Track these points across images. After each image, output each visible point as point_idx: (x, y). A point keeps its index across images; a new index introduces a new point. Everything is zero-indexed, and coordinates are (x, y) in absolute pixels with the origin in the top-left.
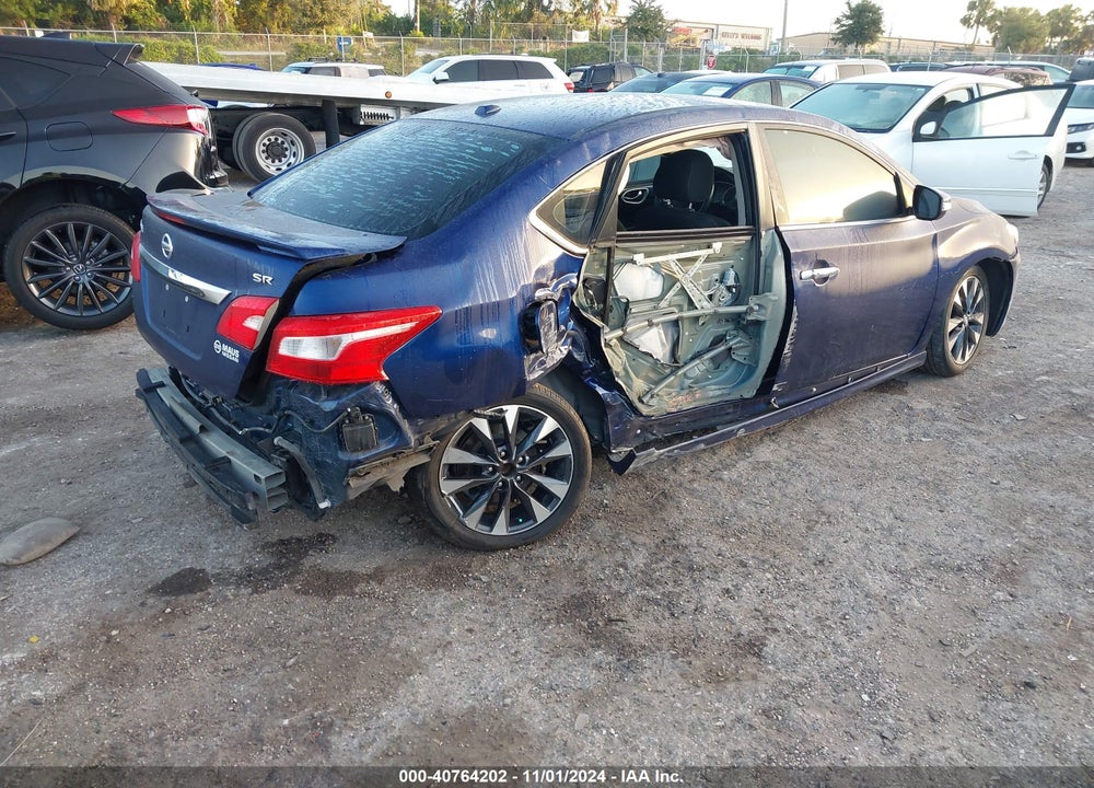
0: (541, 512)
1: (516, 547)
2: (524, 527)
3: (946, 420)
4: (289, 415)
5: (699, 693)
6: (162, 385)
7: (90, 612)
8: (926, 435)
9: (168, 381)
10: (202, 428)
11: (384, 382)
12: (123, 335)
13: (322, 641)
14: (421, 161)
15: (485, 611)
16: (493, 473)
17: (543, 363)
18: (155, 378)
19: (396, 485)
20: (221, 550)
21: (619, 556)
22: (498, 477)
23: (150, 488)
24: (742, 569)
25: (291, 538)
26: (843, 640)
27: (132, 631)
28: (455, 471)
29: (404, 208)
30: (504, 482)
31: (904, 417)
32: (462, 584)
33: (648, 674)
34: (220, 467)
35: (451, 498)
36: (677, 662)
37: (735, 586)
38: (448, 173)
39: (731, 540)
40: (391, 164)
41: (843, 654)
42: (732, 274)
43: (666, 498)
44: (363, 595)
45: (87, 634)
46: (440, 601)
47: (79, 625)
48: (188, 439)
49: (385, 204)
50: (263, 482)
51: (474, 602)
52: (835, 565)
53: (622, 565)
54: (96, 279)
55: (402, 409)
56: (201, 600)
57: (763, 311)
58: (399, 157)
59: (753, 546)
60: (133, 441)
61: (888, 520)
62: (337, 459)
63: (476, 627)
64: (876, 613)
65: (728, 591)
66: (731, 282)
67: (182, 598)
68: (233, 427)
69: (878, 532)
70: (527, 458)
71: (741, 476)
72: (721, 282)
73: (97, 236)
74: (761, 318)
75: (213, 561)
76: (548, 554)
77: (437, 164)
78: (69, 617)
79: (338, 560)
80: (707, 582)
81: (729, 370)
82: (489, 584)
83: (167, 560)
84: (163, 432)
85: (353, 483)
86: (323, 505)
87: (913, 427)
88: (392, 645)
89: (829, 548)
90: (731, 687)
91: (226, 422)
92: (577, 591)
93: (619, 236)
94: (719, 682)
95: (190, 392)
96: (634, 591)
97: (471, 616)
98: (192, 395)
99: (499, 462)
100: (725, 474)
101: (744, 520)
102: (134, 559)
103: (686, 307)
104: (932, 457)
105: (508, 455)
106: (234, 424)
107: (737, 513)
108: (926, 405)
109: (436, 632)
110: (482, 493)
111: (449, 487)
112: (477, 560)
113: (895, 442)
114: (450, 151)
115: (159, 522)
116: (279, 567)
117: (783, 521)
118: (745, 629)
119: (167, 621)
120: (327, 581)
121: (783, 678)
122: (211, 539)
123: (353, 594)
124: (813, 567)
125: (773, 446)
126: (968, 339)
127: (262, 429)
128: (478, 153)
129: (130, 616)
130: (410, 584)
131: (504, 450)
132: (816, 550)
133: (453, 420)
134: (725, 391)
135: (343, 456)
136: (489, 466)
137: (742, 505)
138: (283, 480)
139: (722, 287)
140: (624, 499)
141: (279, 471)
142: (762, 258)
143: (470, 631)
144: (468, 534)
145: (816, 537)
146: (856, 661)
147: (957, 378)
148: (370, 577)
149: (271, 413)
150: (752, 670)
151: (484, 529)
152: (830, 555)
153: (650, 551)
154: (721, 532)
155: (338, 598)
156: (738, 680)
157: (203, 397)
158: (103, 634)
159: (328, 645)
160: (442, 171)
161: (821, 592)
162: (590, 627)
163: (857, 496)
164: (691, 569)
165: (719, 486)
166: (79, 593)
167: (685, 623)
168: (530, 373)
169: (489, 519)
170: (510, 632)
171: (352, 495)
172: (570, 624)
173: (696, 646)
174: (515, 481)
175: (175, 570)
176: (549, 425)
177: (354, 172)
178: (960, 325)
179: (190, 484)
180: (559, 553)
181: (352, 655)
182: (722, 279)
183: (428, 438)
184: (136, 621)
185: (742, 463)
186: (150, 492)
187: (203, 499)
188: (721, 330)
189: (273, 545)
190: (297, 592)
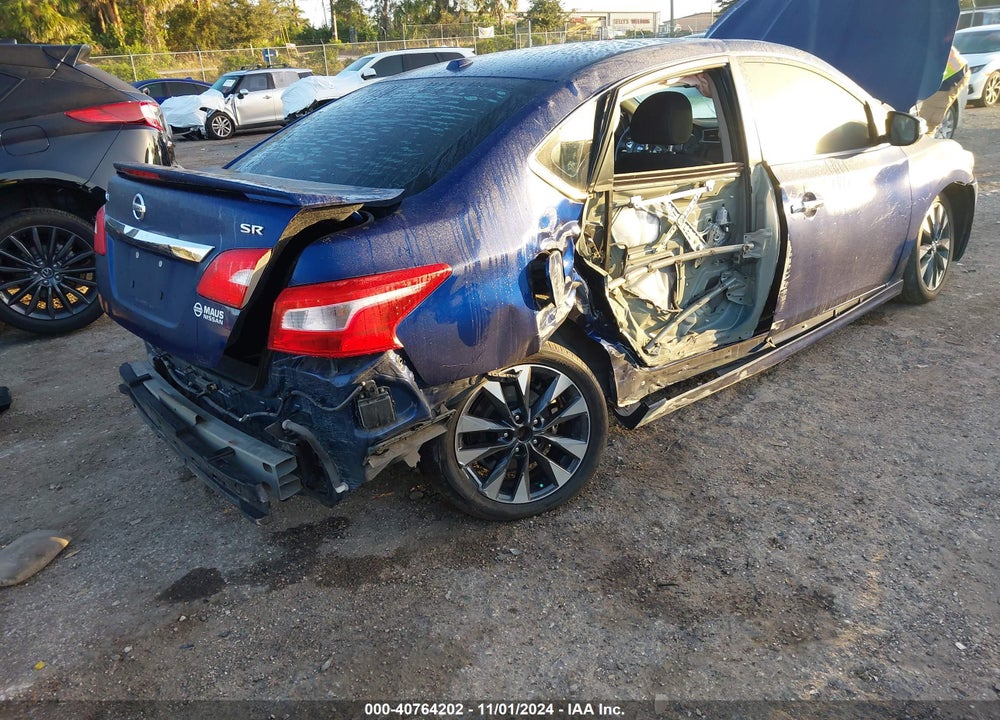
0: (562, 475)
1: (539, 515)
2: (546, 493)
3: (935, 346)
4: (295, 396)
5: (780, 658)
6: (148, 378)
7: (98, 628)
8: (921, 362)
9: (153, 373)
10: (199, 419)
11: (398, 351)
12: (96, 334)
13: (356, 637)
14: (402, 118)
15: (524, 588)
16: (509, 438)
17: (552, 318)
18: (140, 370)
19: (413, 460)
20: (230, 546)
21: (651, 515)
22: (516, 442)
23: (145, 486)
24: (782, 516)
25: (302, 526)
26: (912, 583)
27: (146, 645)
28: (471, 440)
29: (394, 165)
30: (521, 447)
31: (892, 347)
32: (492, 559)
33: (718, 641)
34: (224, 459)
35: (469, 469)
36: (745, 624)
37: (781, 535)
38: (435, 125)
39: (761, 486)
40: (371, 124)
41: (919, 599)
42: (724, 212)
43: (681, 448)
44: (389, 581)
45: (98, 654)
46: (473, 580)
47: (88, 644)
48: (186, 433)
49: (372, 163)
50: (274, 471)
51: (510, 579)
52: (876, 503)
53: (656, 524)
54: (65, 281)
55: (417, 377)
56: (217, 603)
57: (759, 248)
58: (378, 117)
59: (785, 490)
60: (122, 439)
61: (914, 451)
62: (355, 438)
63: (518, 605)
64: (938, 550)
65: (774, 541)
66: (724, 221)
67: (197, 603)
68: (230, 414)
69: (908, 464)
70: (543, 420)
71: (751, 419)
72: (714, 222)
73: (62, 238)
74: (757, 255)
75: (223, 558)
76: (576, 519)
77: (420, 118)
78: (76, 636)
79: (357, 545)
80: (750, 534)
81: (725, 312)
82: (521, 557)
83: (174, 563)
84: (154, 426)
85: (374, 462)
86: (340, 490)
87: (905, 355)
88: (433, 634)
89: (864, 485)
90: (812, 647)
91: (222, 410)
92: (616, 555)
93: (616, 179)
94: (796, 643)
95: (179, 382)
96: (676, 550)
97: (510, 594)
98: (182, 385)
99: (514, 426)
100: (735, 419)
101: (768, 464)
102: (138, 564)
103: (682, 249)
104: (935, 383)
105: (523, 418)
106: (232, 411)
107: (758, 459)
108: (909, 332)
109: (476, 616)
110: (499, 461)
111: (465, 457)
112: (501, 533)
113: (892, 371)
114: (432, 104)
115: (159, 521)
116: (295, 559)
117: (807, 462)
118: (805, 581)
119: (183, 630)
120: (349, 569)
121: (865, 632)
122: (217, 534)
123: (378, 581)
124: (853, 506)
125: (774, 387)
126: (937, 265)
127: (265, 414)
128: (462, 103)
129: (143, 628)
130: (436, 564)
131: (517, 414)
132: (852, 489)
133: (468, 386)
134: (723, 334)
135: (359, 434)
136: (504, 431)
137: (761, 449)
138: (294, 466)
139: (716, 226)
140: (638, 454)
141: (289, 457)
142: (753, 195)
143: (513, 610)
144: (490, 506)
145: (847, 474)
146: (935, 605)
147: (930, 304)
148: (393, 561)
149: (275, 395)
150: (829, 626)
151: (504, 498)
152: (867, 493)
153: (682, 506)
154: (746, 478)
155: (364, 588)
156: (817, 639)
157: (195, 386)
158: (115, 652)
159: (364, 641)
160: (427, 124)
161: (872, 533)
162: (641, 594)
163: (873, 428)
164: (730, 521)
165: (730, 430)
166: (84, 607)
167: (740, 581)
168: (542, 328)
169: (509, 488)
170: (556, 608)
171: (371, 475)
172: (618, 594)
173: (760, 605)
174: (531, 443)
175: (184, 572)
176: (562, 383)
177: (331, 137)
178: (929, 252)
179: (187, 477)
180: (587, 516)
181: (391, 650)
182: (714, 220)
183: (443, 408)
184: (149, 633)
185: (747, 406)
186: (144, 491)
187: (202, 492)
188: (715, 272)
189: (284, 534)
190: (318, 584)
